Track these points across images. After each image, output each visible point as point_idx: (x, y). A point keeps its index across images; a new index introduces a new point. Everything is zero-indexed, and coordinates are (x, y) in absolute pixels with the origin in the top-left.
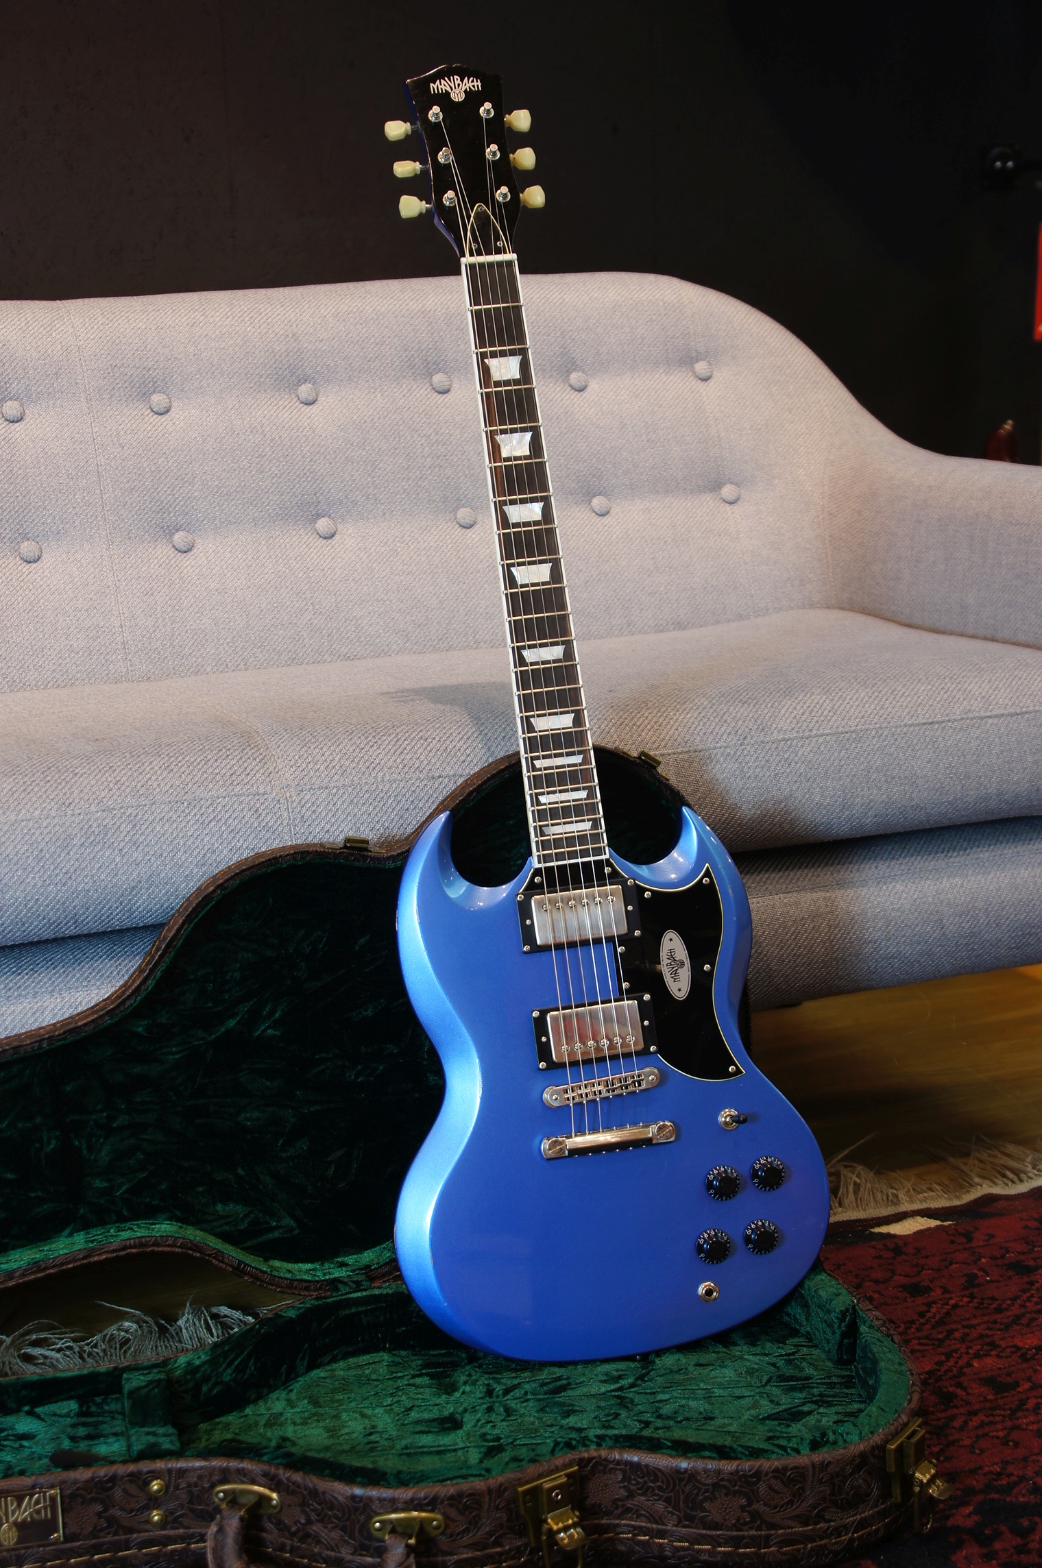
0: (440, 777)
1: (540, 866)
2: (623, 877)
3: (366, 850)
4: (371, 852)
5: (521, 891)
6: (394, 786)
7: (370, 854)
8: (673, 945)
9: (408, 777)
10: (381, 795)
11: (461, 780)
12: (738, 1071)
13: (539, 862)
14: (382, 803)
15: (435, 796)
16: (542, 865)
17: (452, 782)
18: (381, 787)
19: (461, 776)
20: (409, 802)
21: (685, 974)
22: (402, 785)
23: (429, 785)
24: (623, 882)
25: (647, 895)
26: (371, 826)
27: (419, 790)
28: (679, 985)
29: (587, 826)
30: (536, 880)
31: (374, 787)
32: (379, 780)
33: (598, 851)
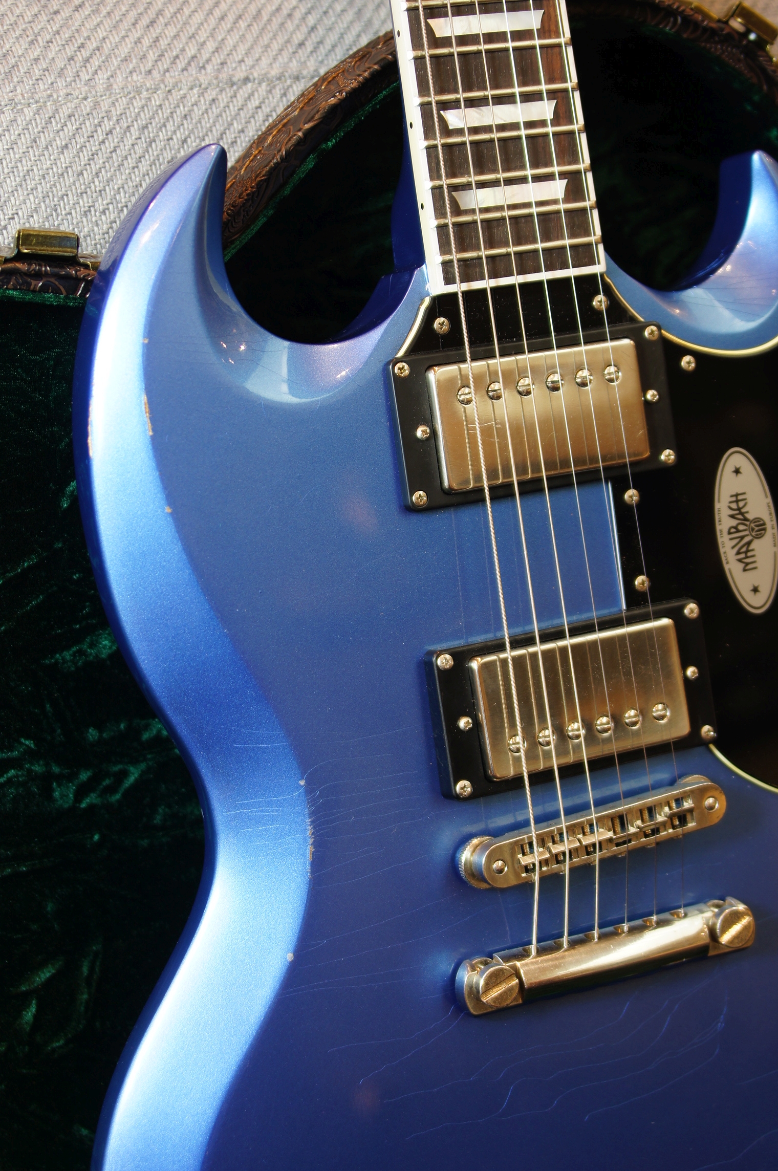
0: (247, 80)
1: (451, 289)
2: (633, 319)
3: (73, 261)
4: (86, 266)
5: (401, 354)
6: (137, 103)
7: (82, 273)
8: (741, 483)
9: (170, 80)
10: (107, 125)
11: (297, 89)
13: (449, 280)
14: (109, 145)
15: (237, 126)
16: (459, 287)
17: (277, 92)
18: (105, 105)
19: (297, 78)
20: (175, 143)
22: (156, 100)
23: (224, 99)
24: (635, 333)
25: (687, 362)
26: (85, 202)
27: (197, 112)
29: (557, 189)
30: (436, 325)
31: (87, 106)
32: (100, 88)
33: (584, 255)
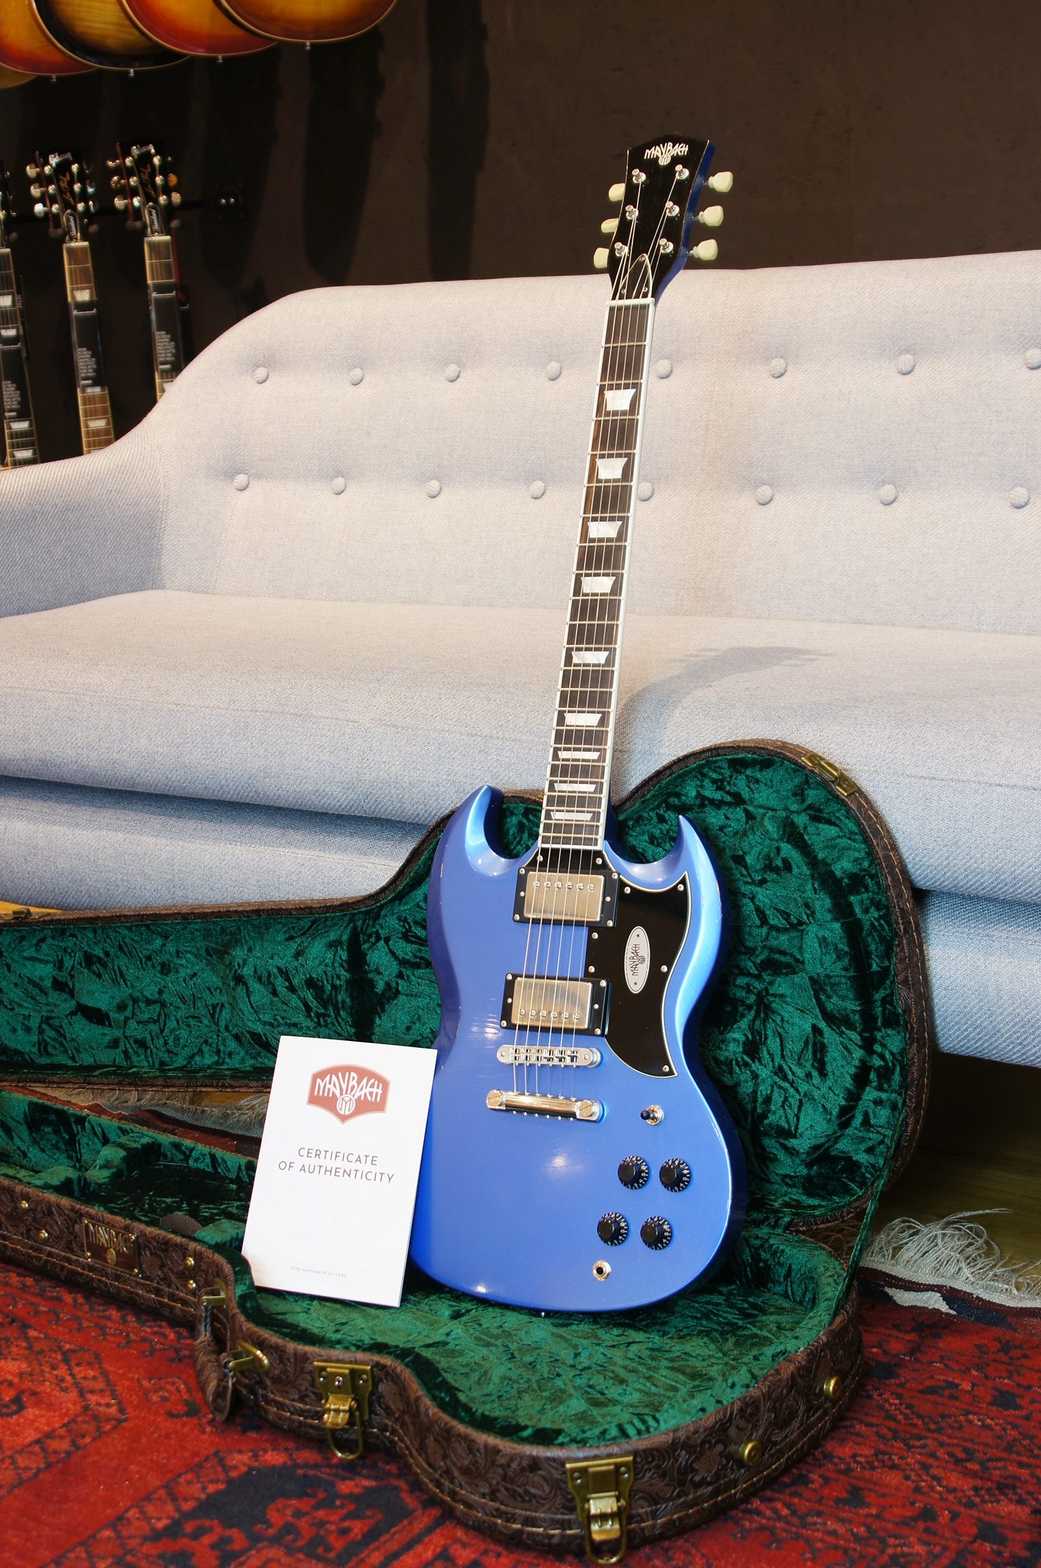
2: (610, 869)
5: (524, 866)
8: (638, 942)
12: (671, 1073)
21: (644, 970)
24: (609, 874)
25: (627, 890)
28: (636, 979)
29: (587, 817)
30: (538, 858)
33: (593, 842)
